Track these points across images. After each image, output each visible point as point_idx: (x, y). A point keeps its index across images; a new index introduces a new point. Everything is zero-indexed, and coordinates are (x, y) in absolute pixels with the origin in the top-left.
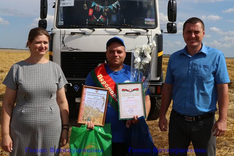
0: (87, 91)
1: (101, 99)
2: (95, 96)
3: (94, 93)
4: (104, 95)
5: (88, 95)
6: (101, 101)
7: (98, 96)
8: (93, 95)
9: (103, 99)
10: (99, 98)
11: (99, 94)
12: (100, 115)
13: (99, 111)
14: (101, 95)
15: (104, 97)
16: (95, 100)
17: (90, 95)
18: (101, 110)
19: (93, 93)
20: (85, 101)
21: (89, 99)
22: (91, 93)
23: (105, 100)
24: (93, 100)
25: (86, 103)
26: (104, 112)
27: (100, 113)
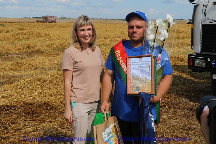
0: (132, 62)
1: (146, 67)
2: (140, 64)
3: (139, 62)
4: (149, 61)
5: (133, 65)
6: (147, 68)
7: (142, 64)
8: (138, 64)
9: (148, 66)
10: (144, 65)
11: (143, 62)
12: (148, 83)
13: (146, 79)
14: (146, 63)
15: (148, 63)
16: (140, 69)
17: (134, 65)
18: (148, 78)
19: (137, 62)
20: (131, 71)
21: (135, 69)
22: (135, 62)
23: (151, 66)
24: (139, 69)
25: (133, 73)
26: (151, 79)
27: (147, 81)
